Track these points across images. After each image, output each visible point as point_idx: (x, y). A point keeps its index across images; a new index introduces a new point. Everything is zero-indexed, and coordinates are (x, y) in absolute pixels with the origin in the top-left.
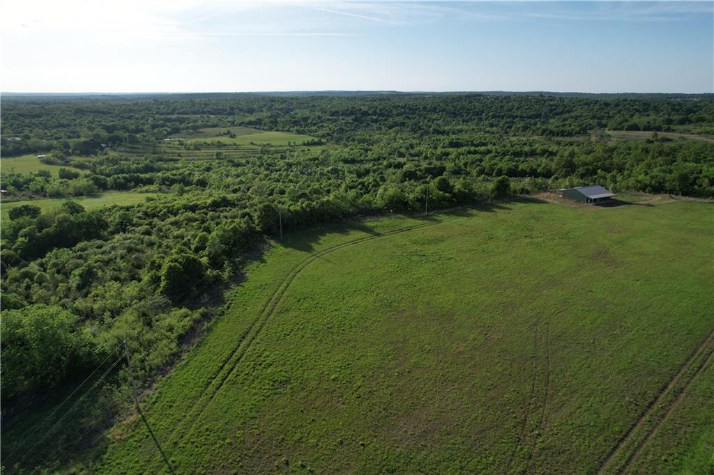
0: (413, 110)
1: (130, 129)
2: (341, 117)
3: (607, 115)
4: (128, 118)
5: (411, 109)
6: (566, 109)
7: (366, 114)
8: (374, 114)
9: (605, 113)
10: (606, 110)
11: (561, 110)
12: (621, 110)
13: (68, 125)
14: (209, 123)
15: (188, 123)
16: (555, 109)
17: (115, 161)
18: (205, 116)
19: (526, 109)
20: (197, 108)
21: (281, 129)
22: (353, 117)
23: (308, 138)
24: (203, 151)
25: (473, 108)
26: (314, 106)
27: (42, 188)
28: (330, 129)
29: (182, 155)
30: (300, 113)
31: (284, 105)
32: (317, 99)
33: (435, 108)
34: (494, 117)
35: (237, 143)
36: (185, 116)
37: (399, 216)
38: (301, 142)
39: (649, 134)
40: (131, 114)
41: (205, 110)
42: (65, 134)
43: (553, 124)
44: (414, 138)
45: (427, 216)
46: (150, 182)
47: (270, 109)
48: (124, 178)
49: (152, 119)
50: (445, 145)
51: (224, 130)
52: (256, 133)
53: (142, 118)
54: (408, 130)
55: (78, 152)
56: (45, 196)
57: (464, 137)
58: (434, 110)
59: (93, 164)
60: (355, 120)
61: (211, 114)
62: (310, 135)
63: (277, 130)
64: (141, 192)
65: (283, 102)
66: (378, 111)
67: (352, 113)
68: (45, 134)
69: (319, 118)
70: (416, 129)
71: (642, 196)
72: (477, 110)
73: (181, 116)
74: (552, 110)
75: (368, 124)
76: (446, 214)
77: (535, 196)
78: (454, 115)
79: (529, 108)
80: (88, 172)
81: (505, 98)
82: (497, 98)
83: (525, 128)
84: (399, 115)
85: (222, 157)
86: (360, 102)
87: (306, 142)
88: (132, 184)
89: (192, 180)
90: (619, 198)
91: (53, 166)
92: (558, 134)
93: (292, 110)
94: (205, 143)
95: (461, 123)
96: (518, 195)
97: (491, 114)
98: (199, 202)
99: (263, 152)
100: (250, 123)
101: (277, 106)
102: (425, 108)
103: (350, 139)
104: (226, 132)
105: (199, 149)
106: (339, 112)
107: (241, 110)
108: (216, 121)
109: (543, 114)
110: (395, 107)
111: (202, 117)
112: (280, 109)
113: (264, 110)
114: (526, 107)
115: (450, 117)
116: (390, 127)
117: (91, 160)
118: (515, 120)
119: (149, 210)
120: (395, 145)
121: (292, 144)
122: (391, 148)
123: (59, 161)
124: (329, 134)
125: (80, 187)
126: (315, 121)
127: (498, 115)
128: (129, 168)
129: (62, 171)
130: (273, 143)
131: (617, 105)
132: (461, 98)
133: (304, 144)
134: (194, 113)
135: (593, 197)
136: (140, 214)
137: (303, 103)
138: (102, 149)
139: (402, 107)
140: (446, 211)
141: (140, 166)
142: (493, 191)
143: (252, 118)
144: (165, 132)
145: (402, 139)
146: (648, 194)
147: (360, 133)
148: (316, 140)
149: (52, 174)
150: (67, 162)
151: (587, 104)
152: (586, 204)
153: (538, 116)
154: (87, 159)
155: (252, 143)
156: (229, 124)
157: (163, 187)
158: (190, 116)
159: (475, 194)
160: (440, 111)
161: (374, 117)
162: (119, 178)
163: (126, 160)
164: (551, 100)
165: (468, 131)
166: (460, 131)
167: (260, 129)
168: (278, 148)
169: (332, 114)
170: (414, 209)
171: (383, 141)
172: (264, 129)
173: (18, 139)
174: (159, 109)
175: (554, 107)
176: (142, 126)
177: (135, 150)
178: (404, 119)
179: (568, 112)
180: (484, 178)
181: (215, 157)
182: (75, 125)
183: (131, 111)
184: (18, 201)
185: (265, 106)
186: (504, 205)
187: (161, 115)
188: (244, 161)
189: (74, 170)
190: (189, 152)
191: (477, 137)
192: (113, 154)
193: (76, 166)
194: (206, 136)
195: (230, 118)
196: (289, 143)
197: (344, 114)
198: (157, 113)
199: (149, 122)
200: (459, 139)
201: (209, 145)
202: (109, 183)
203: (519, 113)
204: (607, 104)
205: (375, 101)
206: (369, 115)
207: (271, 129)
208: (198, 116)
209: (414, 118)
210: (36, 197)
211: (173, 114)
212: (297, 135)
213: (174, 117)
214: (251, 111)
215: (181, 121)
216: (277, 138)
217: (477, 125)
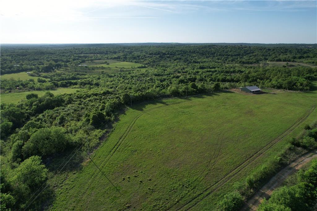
0: (185, 52)
1: (64, 60)
2: (154, 56)
3: (269, 54)
4: (63, 56)
5: (184, 52)
6: (251, 52)
7: (164, 54)
8: (168, 54)
9: (268, 53)
10: (268, 52)
11: (249, 52)
12: (275, 52)
13: (38, 59)
14: (97, 58)
15: (88, 58)
16: (247, 52)
17: (59, 75)
18: (95, 55)
19: (234, 52)
20: (92, 51)
21: (128, 61)
22: (159, 55)
23: (140, 65)
24: (95, 71)
25: (211, 51)
26: (142, 50)
27: (33, 86)
28: (149, 61)
29: (87, 72)
30: (136, 54)
31: (129, 50)
32: (143, 47)
33: (195, 51)
34: (220, 55)
35: (110, 67)
36: (87, 55)
37: (176, 98)
38: (137, 67)
39: (284, 63)
40: (64, 54)
41: (95, 52)
42: (37, 63)
43: (245, 58)
44: (185, 65)
45: (187, 98)
46: (76, 84)
47: (123, 52)
48: (65, 82)
49: (73, 56)
50: (198, 68)
51: (104, 61)
52: (117, 62)
53: (69, 56)
54: (183, 61)
55: (44, 71)
56: (34, 90)
57: (206, 64)
58: (194, 52)
59: (51, 76)
60: (160, 57)
61: (98, 54)
62: (140, 63)
63: (127, 61)
64: (73, 88)
65: (129, 49)
66: (170, 53)
67: (159, 54)
68: (29, 63)
69: (145, 56)
70: (186, 60)
71: (273, 90)
72: (213, 52)
73: (85, 55)
74: (245, 52)
75: (166, 59)
76: (194, 97)
77: (230, 90)
78: (203, 54)
79: (235, 51)
80: (49, 80)
81: (225, 47)
82: (222, 47)
83: (232, 61)
84: (179, 54)
85: (104, 73)
86: (162, 49)
87: (139, 67)
88: (69, 85)
89: (93, 83)
90: (263, 91)
91: (34, 77)
92: (246, 63)
93: (133, 52)
94: (97, 67)
95: (205, 58)
96: (224, 90)
97: (218, 54)
98: (98, 92)
99: (121, 71)
100: (115, 58)
101: (126, 50)
102: (190, 52)
103: (158, 66)
104: (105, 62)
105: (94, 70)
106: (153, 53)
107: (111, 52)
108: (100, 57)
109: (241, 54)
110: (177, 51)
111: (94, 55)
112: (128, 52)
113: (121, 52)
114: (234, 51)
115: (201, 55)
116: (175, 60)
117: (49, 74)
118: (229, 57)
119: (79, 95)
120: (177, 68)
121: (133, 67)
122: (175, 69)
123: (36, 75)
124: (148, 63)
125: (48, 86)
126: (142, 57)
127: (221, 54)
128: (66, 78)
129: (39, 79)
130: (125, 67)
131: (273, 50)
132: (206, 47)
133: (138, 68)
134: (91, 53)
135: (252, 90)
136: (75, 97)
137: (138, 49)
138: (53, 70)
139: (180, 51)
140: (195, 96)
141: (70, 77)
142: (213, 88)
143: (116, 56)
144: (79, 62)
145: (180, 65)
146: (275, 89)
147: (162, 63)
148: (143, 65)
149: (35, 80)
150: (40, 75)
151: (261, 49)
152: (250, 93)
153: (239, 55)
154: (48, 74)
155: (116, 67)
156: (106, 59)
157: (82, 86)
158: (89, 55)
159: (206, 89)
160: (197, 53)
161: (168, 56)
162: (63, 82)
163: (64, 74)
164: (245, 48)
165: (208, 62)
166: (205, 62)
167: (119, 61)
168: (128, 69)
169: (150, 55)
170: (181, 95)
171: (172, 66)
172: (121, 61)
173: (18, 65)
174: (75, 52)
175: (246, 51)
176: (69, 60)
177: (67, 70)
178: (181, 56)
179: (252, 53)
180: (212, 82)
181: (101, 73)
182: (41, 59)
183: (63, 53)
184: (24, 92)
185: (121, 50)
186: (217, 94)
187: (77, 54)
188: (113, 75)
189: (44, 79)
190: (90, 71)
191: (212, 64)
192: (58, 72)
193: (44, 77)
194: (96, 64)
195: (106, 56)
196: (132, 67)
197: (155, 54)
198: (75, 54)
199: (72, 57)
200: (204, 65)
201: (98, 68)
202: (59, 84)
203: (231, 54)
204: (269, 50)
205: (169, 48)
206: (166, 54)
207: (124, 61)
208: (92, 55)
209: (185, 56)
210: (31, 90)
211: (82, 54)
212: (135, 64)
213: (82, 55)
214: (115, 53)
215: (86, 57)
216: (126, 65)
217: (212, 59)
